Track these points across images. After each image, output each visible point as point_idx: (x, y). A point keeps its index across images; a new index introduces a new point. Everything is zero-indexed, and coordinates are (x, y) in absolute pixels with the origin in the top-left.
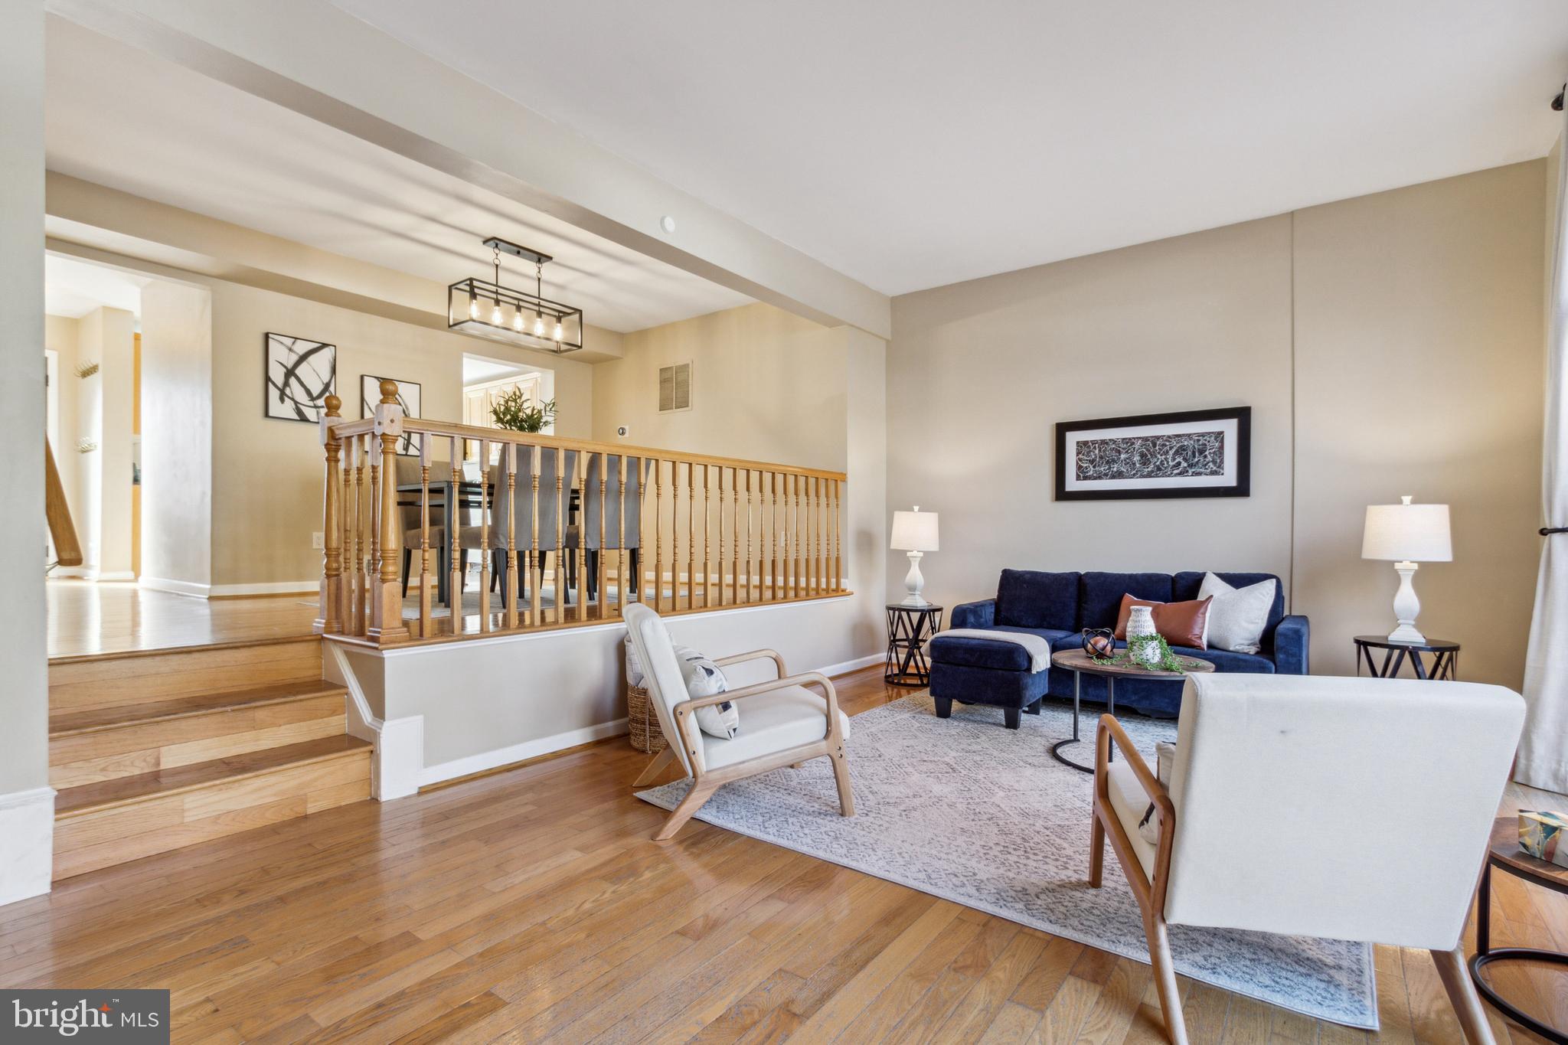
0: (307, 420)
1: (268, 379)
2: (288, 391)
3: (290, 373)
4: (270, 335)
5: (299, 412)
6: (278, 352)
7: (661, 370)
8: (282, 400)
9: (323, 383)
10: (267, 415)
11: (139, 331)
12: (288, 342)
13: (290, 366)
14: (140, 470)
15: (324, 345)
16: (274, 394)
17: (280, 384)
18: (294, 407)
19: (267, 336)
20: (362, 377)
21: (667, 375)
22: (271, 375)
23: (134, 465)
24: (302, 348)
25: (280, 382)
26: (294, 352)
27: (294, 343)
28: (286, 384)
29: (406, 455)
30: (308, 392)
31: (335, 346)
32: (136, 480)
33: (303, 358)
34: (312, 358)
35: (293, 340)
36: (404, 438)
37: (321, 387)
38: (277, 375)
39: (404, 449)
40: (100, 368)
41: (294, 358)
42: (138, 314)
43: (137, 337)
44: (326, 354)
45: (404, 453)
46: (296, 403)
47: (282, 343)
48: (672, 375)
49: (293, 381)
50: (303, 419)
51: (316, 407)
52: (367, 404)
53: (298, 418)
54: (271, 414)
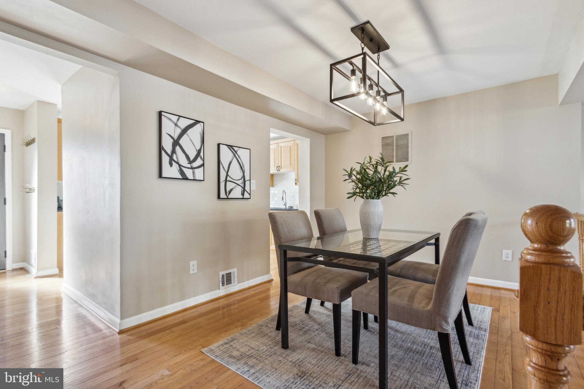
0: (187, 179)
1: (161, 148)
2: (175, 157)
3: (176, 143)
4: (163, 113)
5: (182, 173)
6: (168, 127)
7: (383, 138)
8: (171, 165)
9: (197, 150)
10: (160, 176)
11: (61, 117)
12: (175, 118)
13: (176, 137)
14: (62, 201)
15: (197, 122)
16: (166, 159)
17: (169, 152)
18: (178, 168)
19: (160, 114)
20: (219, 145)
21: (389, 141)
22: (164, 144)
23: (58, 197)
24: (184, 123)
25: (169, 150)
26: (179, 127)
27: (178, 120)
28: (174, 151)
29: (243, 198)
30: (187, 157)
31: (203, 123)
32: (60, 208)
33: (184, 131)
34: (190, 132)
35: (178, 117)
36: (242, 187)
37: (195, 153)
38: (167, 145)
39: (242, 195)
40: (36, 140)
41: (178, 131)
42: (60, 106)
43: (59, 121)
44: (198, 128)
45: (242, 197)
46: (180, 166)
47: (170, 119)
48: (393, 140)
49: (178, 148)
50: (185, 178)
51: (192, 168)
52: (222, 165)
53: (181, 177)
54: (163, 176)
